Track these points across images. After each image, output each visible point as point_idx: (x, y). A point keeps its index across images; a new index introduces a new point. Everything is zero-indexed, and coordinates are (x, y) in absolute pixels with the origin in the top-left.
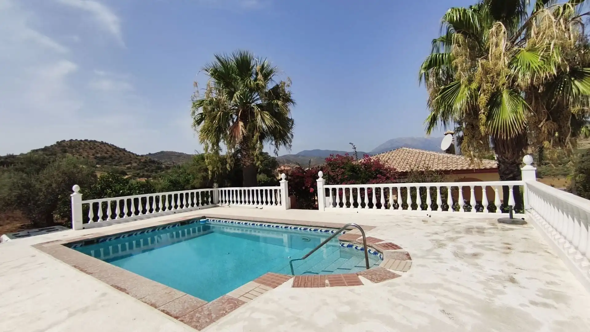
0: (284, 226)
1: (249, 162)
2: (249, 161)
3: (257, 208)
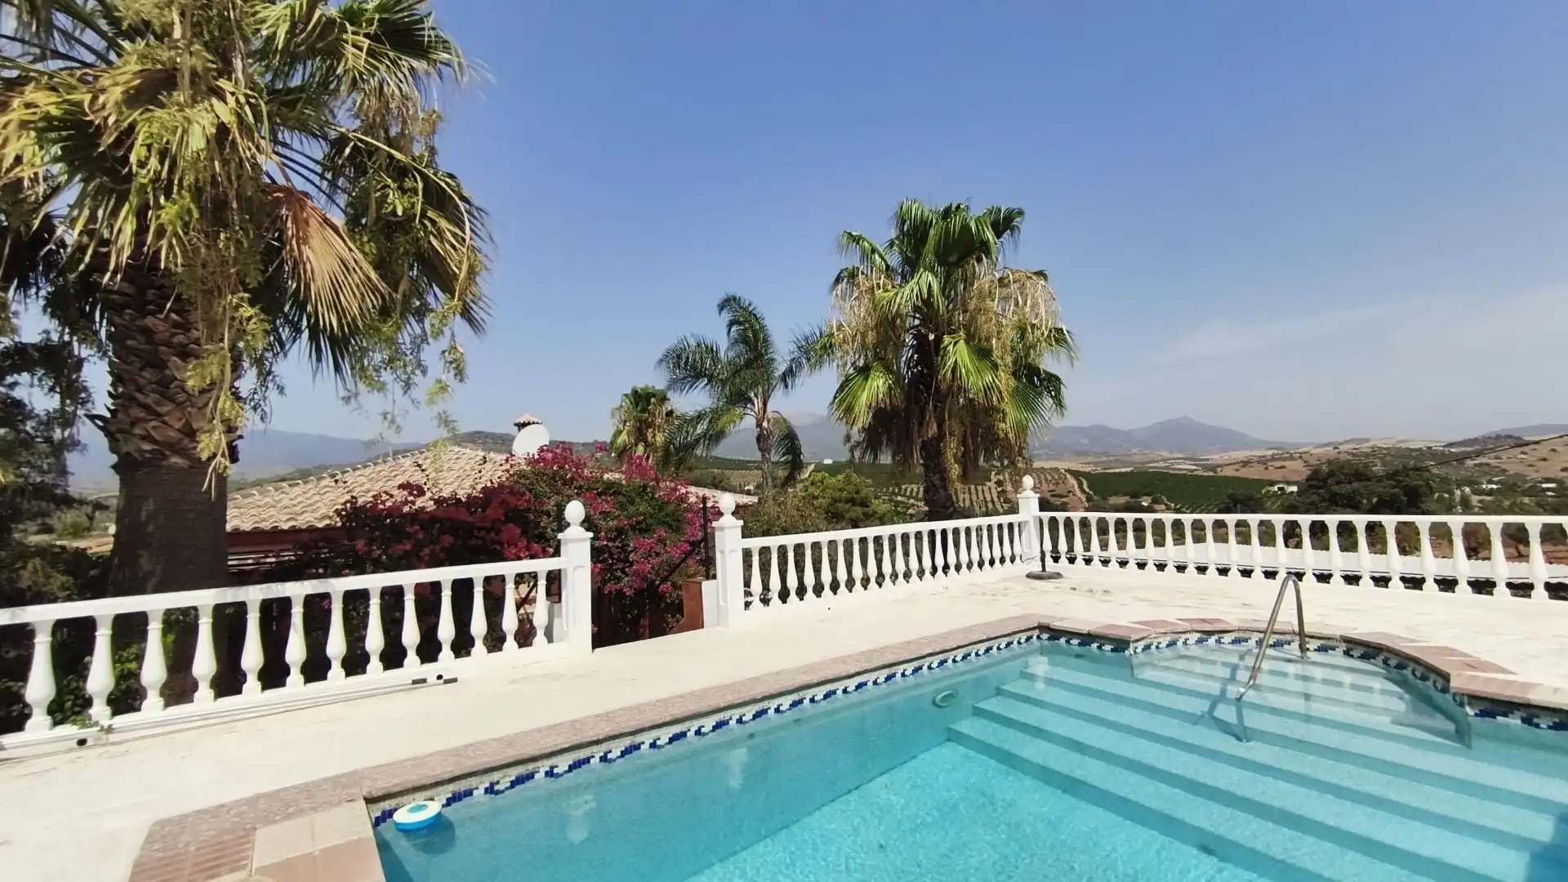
0: (882, 675)
3: (424, 681)
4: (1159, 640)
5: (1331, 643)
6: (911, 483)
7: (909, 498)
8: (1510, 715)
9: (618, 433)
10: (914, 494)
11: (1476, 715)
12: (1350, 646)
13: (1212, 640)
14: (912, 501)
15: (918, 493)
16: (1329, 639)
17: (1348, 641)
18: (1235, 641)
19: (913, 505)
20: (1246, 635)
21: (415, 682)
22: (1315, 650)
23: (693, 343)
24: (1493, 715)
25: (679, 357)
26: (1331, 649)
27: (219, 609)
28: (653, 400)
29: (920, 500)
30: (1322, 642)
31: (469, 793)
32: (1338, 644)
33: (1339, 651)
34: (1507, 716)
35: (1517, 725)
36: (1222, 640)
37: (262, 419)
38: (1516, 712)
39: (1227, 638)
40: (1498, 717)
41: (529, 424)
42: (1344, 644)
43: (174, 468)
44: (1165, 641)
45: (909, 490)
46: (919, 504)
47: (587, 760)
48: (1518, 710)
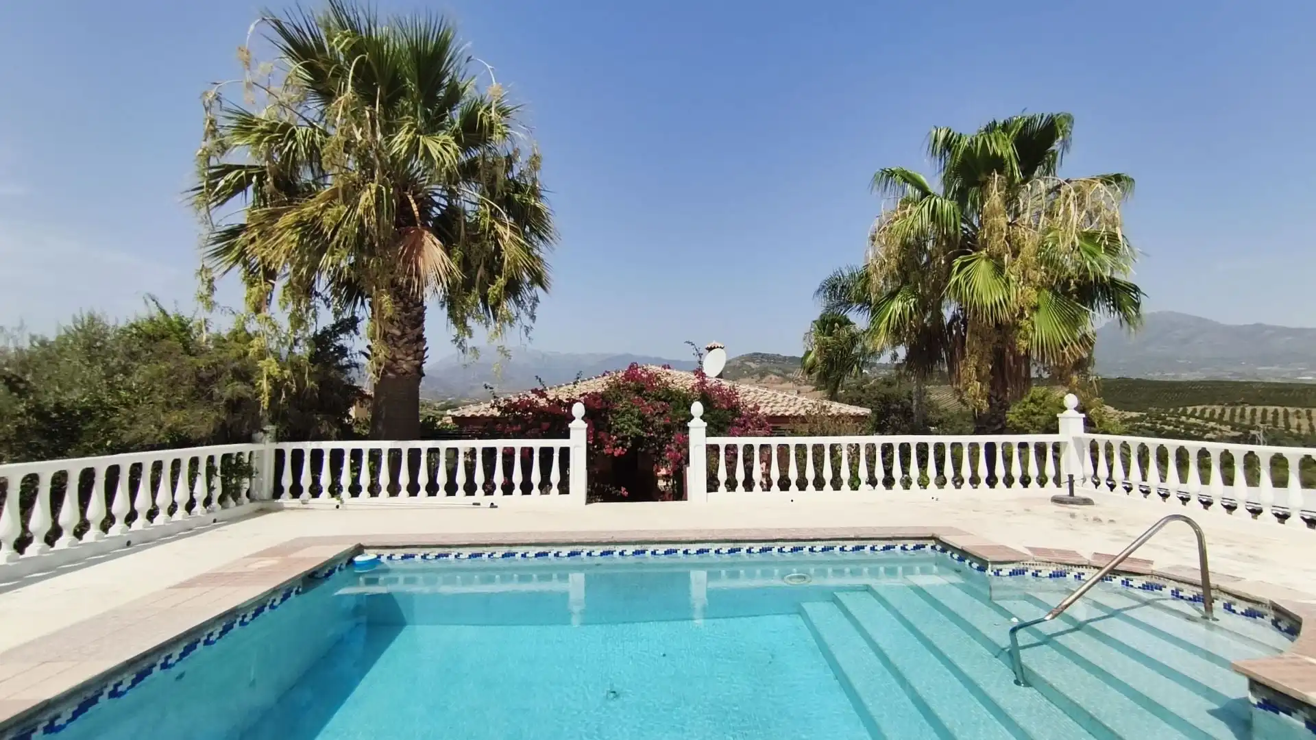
1: (407, 361)
2: (410, 358)
3: (479, 504)
4: (1038, 568)
5: (1258, 608)
6: (1211, 404)
7: (1207, 420)
8: (1293, 714)
9: (808, 353)
10: (1216, 416)
11: (1259, 705)
12: (1279, 616)
13: (1118, 580)
14: (1212, 424)
15: (1222, 415)
16: (1258, 603)
17: (1276, 608)
18: (1147, 587)
19: (1213, 429)
20: (1160, 582)
21: (474, 504)
22: (1242, 613)
23: (847, 273)
24: (1276, 710)
25: (835, 287)
26: (1259, 616)
27: (391, 451)
28: (836, 325)
29: (1226, 424)
30: (1250, 605)
31: (413, 556)
32: (1266, 611)
33: (1268, 620)
34: (1290, 715)
35: (1299, 727)
36: (1130, 583)
37: (463, 351)
38: (1300, 712)
39: (1137, 582)
40: (1281, 713)
41: (714, 348)
42: (1272, 612)
43: (389, 377)
44: (1046, 571)
45: (1208, 411)
46: (1223, 428)
47: (480, 555)
48: (1302, 709)
